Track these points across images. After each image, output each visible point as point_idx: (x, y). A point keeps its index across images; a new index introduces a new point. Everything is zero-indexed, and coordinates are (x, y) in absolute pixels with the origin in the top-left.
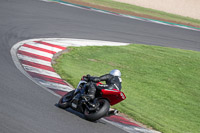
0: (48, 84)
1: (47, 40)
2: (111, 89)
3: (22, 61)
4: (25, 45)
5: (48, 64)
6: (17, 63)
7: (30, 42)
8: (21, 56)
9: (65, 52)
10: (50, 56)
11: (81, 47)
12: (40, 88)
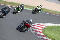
0: (41, 37)
1: (41, 24)
2: (28, 24)
3: (33, 30)
4: (34, 25)
5: (41, 31)
6: (31, 31)
7: (35, 24)
8: (33, 29)
9: (46, 28)
10: (41, 28)
11: (51, 26)
12: (38, 38)
